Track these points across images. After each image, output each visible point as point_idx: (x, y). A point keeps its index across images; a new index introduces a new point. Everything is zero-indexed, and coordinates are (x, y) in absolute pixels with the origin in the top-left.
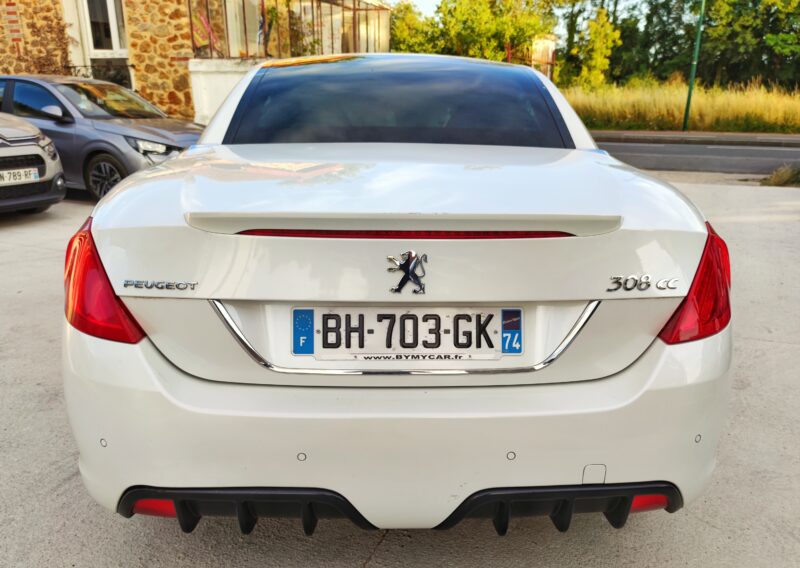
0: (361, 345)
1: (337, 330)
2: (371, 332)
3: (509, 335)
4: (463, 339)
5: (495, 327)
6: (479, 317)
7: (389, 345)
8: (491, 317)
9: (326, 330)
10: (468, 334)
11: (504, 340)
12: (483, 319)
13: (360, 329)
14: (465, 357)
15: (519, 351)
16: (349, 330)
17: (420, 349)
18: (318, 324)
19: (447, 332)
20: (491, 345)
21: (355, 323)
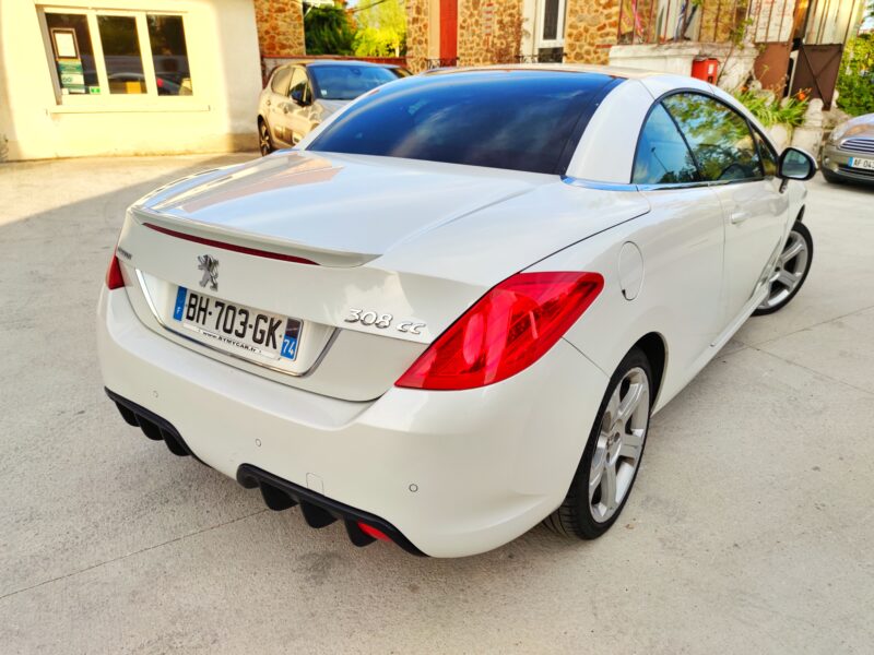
0: (203, 323)
1: (194, 306)
2: (210, 313)
3: (288, 341)
4: (259, 336)
5: (281, 331)
6: (272, 320)
7: (217, 328)
8: (279, 322)
9: (191, 306)
10: (262, 332)
11: (284, 344)
12: (275, 323)
13: (205, 310)
14: (257, 351)
15: (291, 357)
16: (201, 309)
17: (233, 335)
18: (187, 302)
19: (251, 327)
20: (275, 347)
21: (204, 306)
